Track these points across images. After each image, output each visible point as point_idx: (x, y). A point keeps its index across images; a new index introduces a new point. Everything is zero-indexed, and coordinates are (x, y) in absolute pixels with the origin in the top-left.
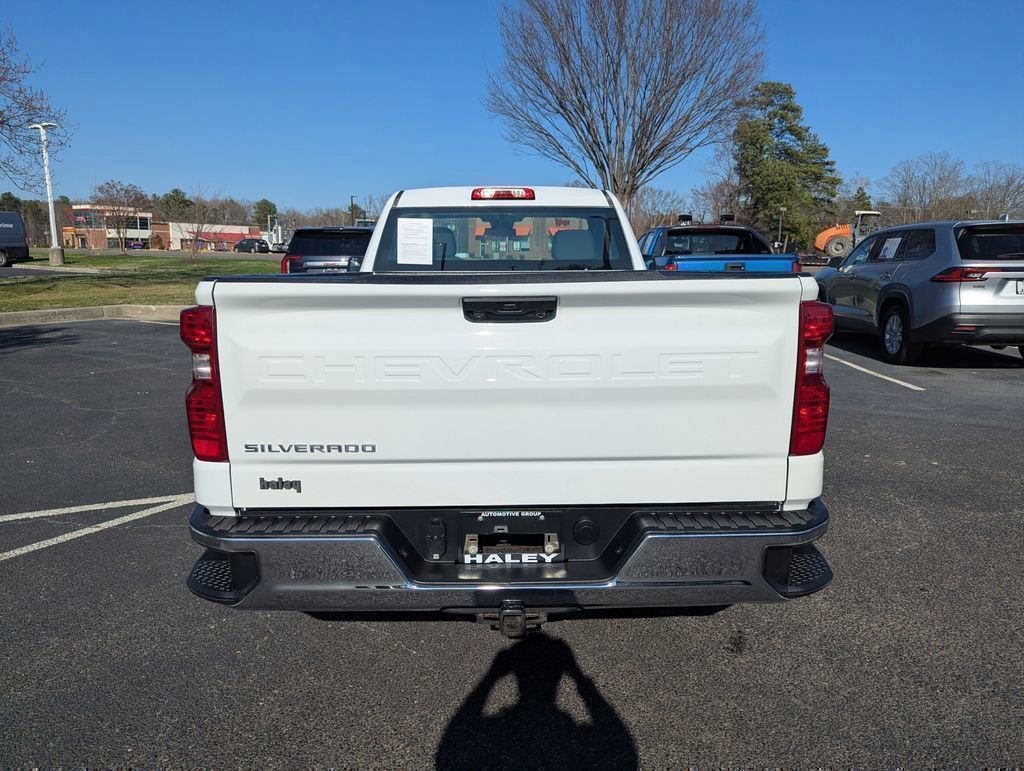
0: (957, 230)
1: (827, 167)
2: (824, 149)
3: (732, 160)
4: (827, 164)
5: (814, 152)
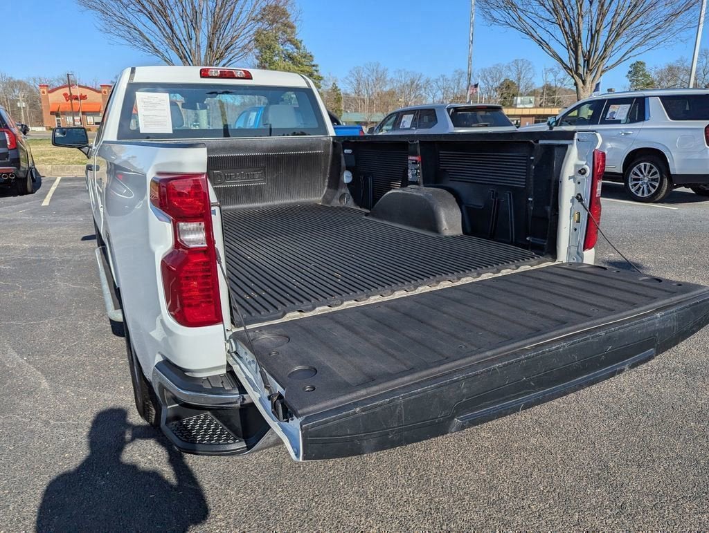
0: (448, 110)
1: (314, 68)
2: (311, 56)
3: (255, 60)
4: (314, 66)
5: (305, 57)
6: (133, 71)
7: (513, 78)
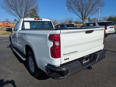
6: (24, 19)
7: (71, 20)
